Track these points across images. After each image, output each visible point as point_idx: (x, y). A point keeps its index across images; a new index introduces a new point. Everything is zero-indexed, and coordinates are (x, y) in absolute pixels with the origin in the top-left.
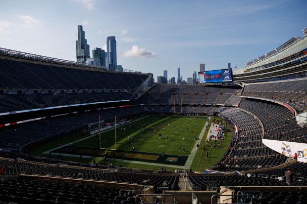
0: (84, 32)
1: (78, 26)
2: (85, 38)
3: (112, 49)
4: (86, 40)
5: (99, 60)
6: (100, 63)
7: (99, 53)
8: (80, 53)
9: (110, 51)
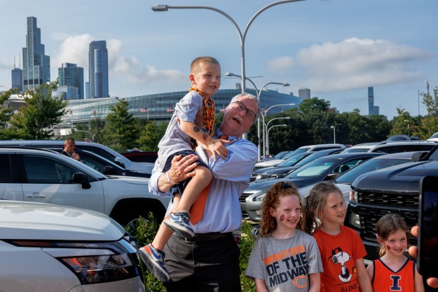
0: (39, 30)
1: (29, 19)
2: (42, 43)
3: (100, 66)
4: (43, 46)
5: (77, 89)
6: (78, 96)
7: (71, 74)
8: (31, 74)
9: (96, 72)
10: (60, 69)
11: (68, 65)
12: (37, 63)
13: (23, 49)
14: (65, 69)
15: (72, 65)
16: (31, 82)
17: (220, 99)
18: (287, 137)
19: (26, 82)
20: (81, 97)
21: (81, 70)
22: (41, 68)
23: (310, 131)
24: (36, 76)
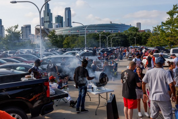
3: (68, 16)
4: (50, 10)
5: (61, 24)
6: (61, 26)
7: (59, 19)
8: (46, 19)
9: (67, 18)
10: (56, 17)
11: (58, 16)
12: (48, 15)
13: (44, 11)
14: (57, 17)
15: (59, 16)
16: (46, 22)
17: (104, 27)
18: (120, 41)
19: (45, 22)
20: (62, 27)
21: (62, 17)
22: (49, 17)
23: (128, 39)
24: (48, 20)
